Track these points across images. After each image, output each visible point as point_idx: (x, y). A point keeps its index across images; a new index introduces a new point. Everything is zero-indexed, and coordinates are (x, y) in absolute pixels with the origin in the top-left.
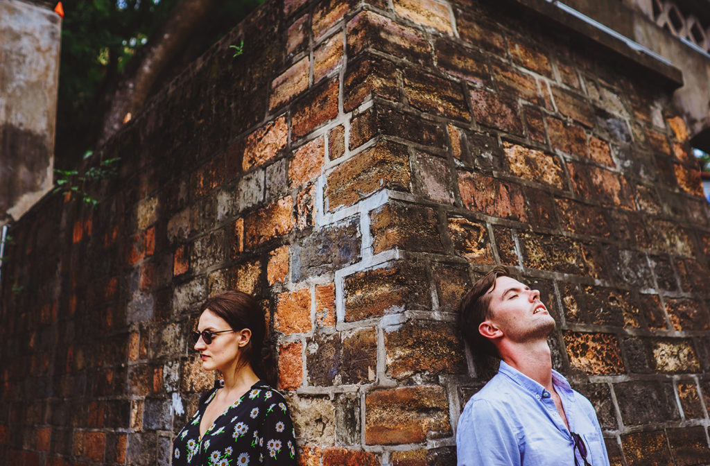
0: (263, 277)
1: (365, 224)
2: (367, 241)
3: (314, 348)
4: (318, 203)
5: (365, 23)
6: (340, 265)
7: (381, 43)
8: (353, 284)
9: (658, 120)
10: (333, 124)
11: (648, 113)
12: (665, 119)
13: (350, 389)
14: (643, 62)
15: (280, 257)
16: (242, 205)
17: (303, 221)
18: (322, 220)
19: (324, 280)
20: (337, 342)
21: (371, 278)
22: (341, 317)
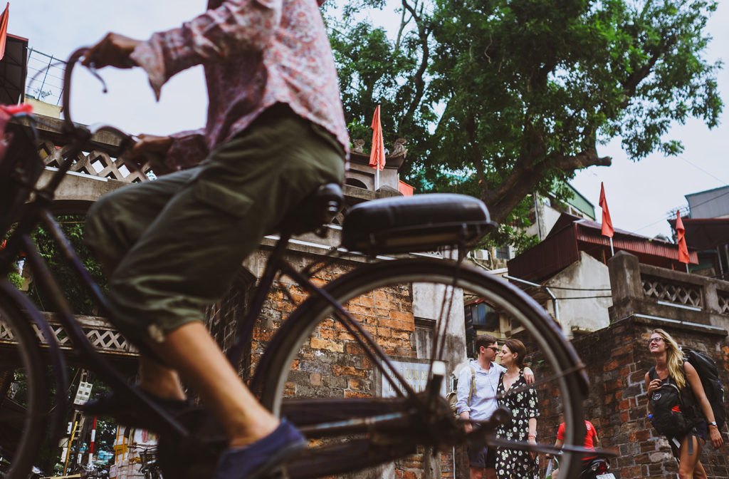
0: (614, 397)
1: (641, 386)
2: (642, 390)
3: (631, 412)
4: (629, 381)
5: (637, 343)
6: (636, 394)
7: (641, 347)
8: (639, 398)
9: (718, 348)
10: (631, 364)
11: (715, 347)
12: (721, 348)
13: (642, 419)
14: (712, 332)
15: (618, 393)
16: (605, 380)
17: (625, 385)
18: (630, 385)
19: (632, 398)
20: (637, 410)
21: (643, 397)
22: (637, 404)
